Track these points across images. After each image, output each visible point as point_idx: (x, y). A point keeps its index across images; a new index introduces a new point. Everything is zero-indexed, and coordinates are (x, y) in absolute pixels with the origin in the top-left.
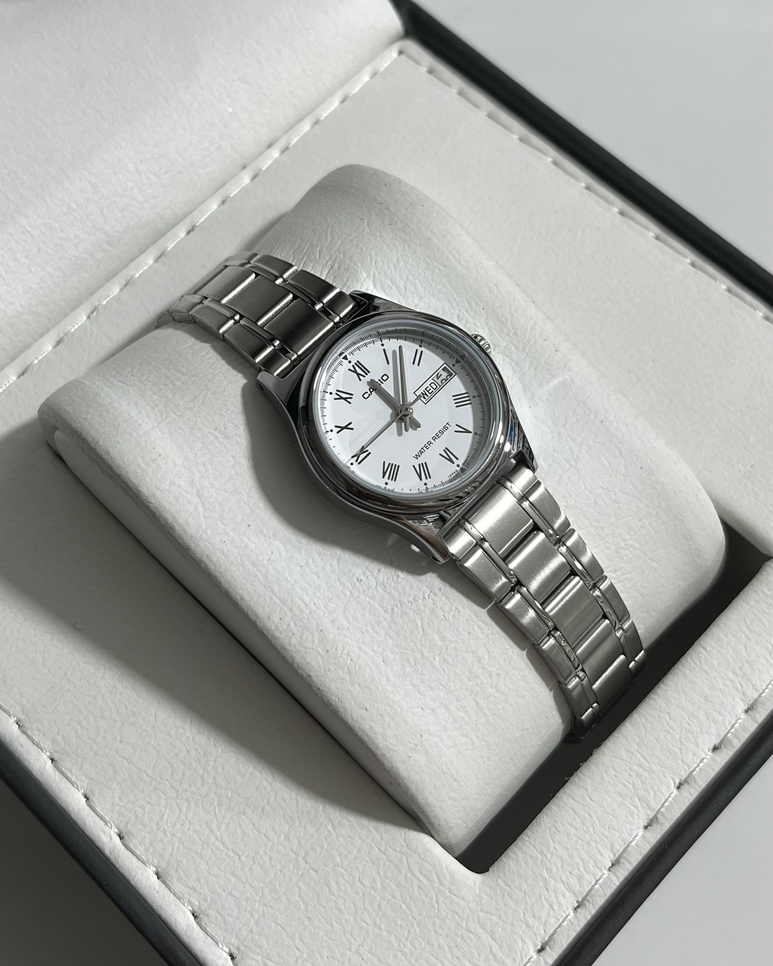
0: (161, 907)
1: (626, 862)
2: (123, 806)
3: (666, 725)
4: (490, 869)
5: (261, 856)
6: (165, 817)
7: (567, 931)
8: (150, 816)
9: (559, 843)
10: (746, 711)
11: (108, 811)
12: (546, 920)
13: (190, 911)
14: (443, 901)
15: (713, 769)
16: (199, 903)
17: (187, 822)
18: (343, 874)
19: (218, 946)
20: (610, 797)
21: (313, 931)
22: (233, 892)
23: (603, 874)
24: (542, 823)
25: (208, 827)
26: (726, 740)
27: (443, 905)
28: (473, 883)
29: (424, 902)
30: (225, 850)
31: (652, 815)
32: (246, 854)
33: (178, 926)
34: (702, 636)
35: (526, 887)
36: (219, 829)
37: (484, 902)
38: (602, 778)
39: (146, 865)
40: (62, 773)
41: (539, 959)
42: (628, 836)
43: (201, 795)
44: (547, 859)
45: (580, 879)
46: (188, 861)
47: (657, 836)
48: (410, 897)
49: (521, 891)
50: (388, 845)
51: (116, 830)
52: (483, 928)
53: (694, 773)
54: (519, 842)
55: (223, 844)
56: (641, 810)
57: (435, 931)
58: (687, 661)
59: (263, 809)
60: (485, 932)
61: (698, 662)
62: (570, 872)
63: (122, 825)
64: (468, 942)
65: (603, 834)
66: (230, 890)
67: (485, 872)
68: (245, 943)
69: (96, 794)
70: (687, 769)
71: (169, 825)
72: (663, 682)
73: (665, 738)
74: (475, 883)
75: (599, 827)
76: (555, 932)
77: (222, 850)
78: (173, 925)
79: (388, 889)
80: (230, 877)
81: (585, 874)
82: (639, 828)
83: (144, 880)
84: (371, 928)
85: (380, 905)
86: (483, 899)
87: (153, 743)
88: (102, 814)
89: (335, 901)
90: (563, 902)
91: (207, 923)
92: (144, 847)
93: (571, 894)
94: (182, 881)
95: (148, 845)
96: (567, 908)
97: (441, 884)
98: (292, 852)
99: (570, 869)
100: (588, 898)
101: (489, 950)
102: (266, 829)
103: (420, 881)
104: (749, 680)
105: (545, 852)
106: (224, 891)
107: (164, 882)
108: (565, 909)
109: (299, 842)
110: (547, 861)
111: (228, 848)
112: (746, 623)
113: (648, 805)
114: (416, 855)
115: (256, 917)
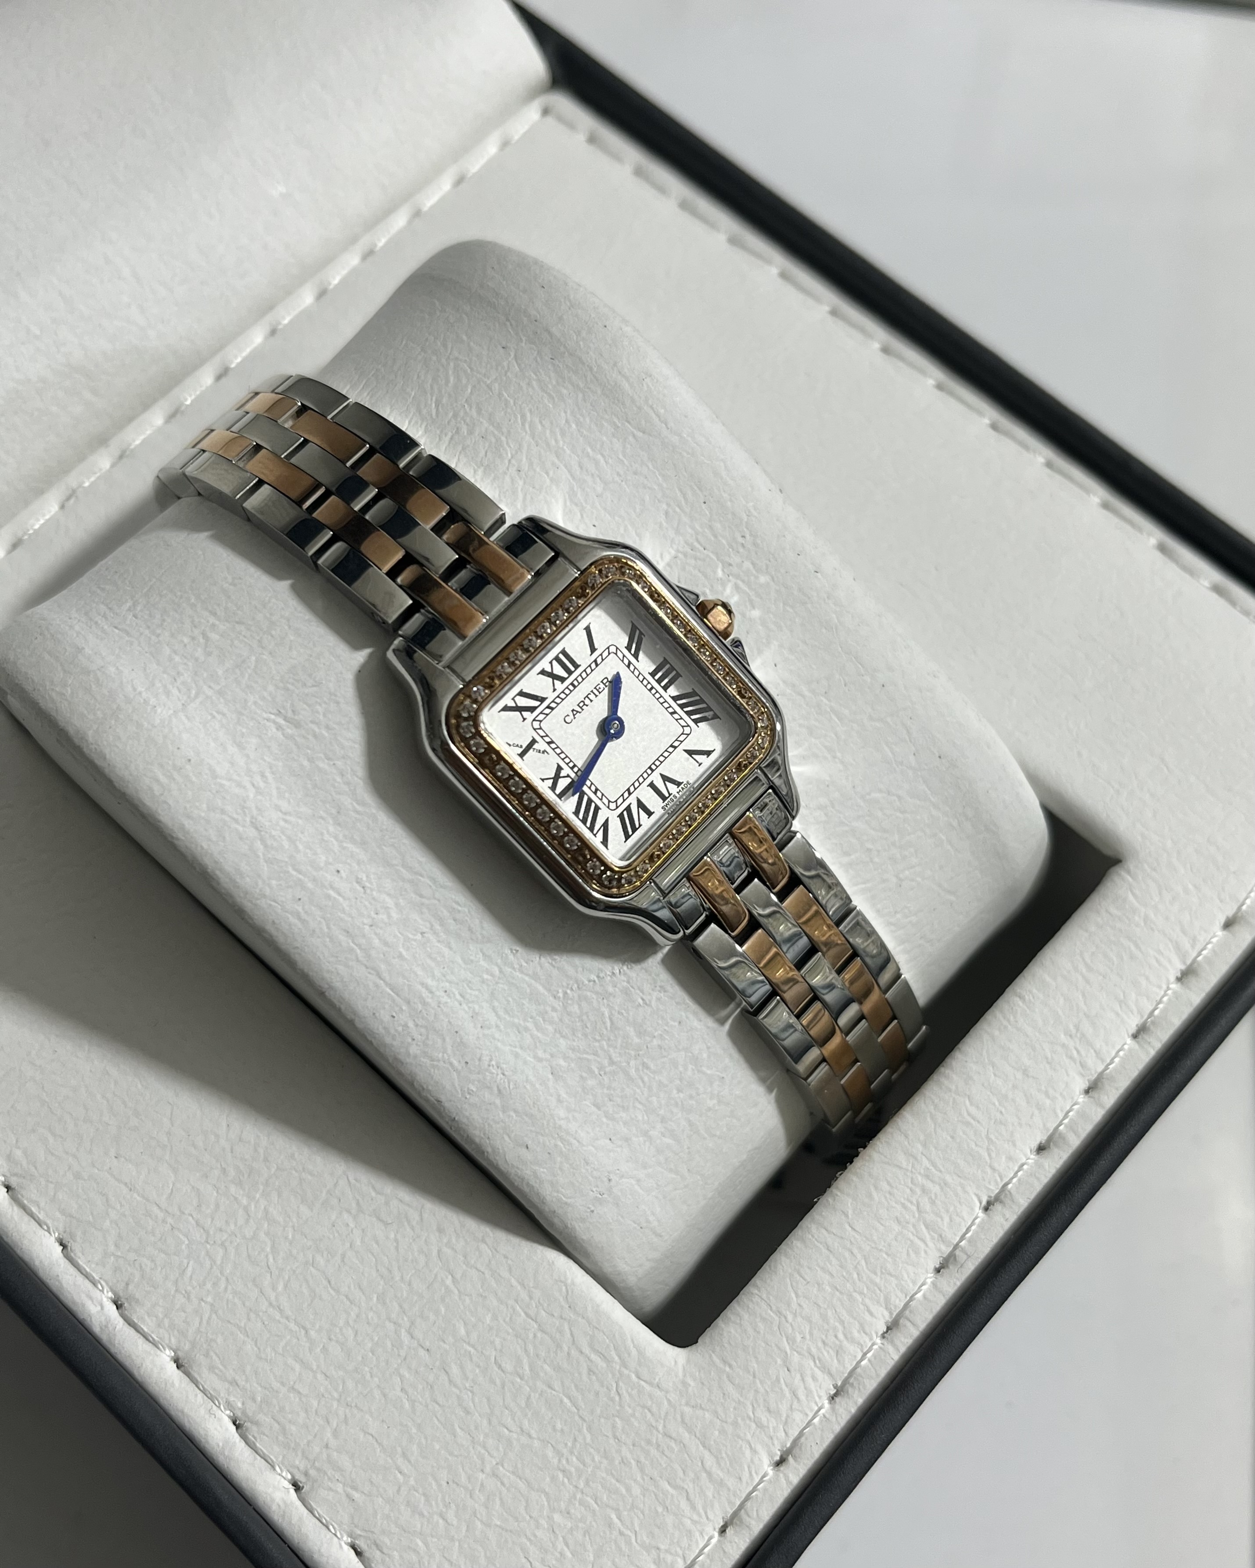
0: (183, 1412)
1: (908, 1324)
2: (120, 1257)
3: (965, 1114)
4: (699, 1340)
5: (341, 1329)
6: (189, 1272)
7: (820, 1432)
8: (164, 1270)
9: (804, 1297)
10: (1087, 1092)
11: (97, 1264)
12: (788, 1416)
13: (229, 1417)
14: (627, 1391)
15: (1038, 1179)
16: (243, 1404)
17: (223, 1279)
18: (470, 1352)
19: (275, 1470)
20: (882, 1224)
21: (423, 1441)
22: (296, 1387)
23: (873, 1344)
24: (779, 1267)
25: (256, 1286)
26: (1057, 1135)
27: (627, 1398)
28: (673, 1363)
29: (597, 1394)
30: (284, 1321)
31: (946, 1250)
32: (317, 1326)
33: (210, 1442)
34: (1017, 980)
35: (756, 1366)
36: (274, 1288)
37: (690, 1389)
38: (870, 1196)
39: (158, 1348)
40: (24, 1208)
41: (778, 1476)
42: (911, 1285)
43: (244, 1237)
44: (787, 1321)
45: (839, 1351)
46: (225, 1341)
47: (955, 1284)
48: (576, 1386)
49: (749, 1372)
50: (541, 1307)
51: (110, 1295)
52: (690, 1430)
53: (1010, 1186)
54: (743, 1297)
55: (281, 1311)
56: (931, 1244)
57: (615, 1437)
58: (996, 1017)
59: (343, 1256)
60: (693, 1437)
61: (1012, 1018)
62: (824, 1342)
63: (120, 1287)
64: (667, 1452)
65: (872, 1281)
66: (292, 1383)
67: (691, 1345)
68: (317, 1464)
69: (78, 1239)
70: (999, 1180)
71: (195, 1284)
72: (960, 1049)
73: (964, 1133)
74: (676, 1362)
75: (868, 1272)
76: (801, 1434)
77: (279, 1322)
78: (203, 1440)
79: (542, 1374)
80: (290, 1361)
81: (845, 1343)
82: (927, 1272)
83: (155, 1371)
84: (515, 1436)
85: (529, 1398)
86: (690, 1385)
87: (167, 1157)
88: (88, 1270)
89: (459, 1397)
90: (813, 1389)
91: (256, 1435)
92: (154, 1319)
93: (826, 1377)
94: (217, 1371)
95: (161, 1316)
96: (820, 1397)
97: (624, 1364)
98: (390, 1321)
99: (824, 1337)
100: (852, 1380)
101: (700, 1464)
102: (349, 1287)
103: (591, 1361)
104: (1090, 1044)
105: (784, 1312)
106: (283, 1384)
107: (188, 1374)
108: (817, 1399)
109: (401, 1307)
110: (788, 1325)
111: (287, 1318)
112: (1084, 960)
113: (941, 1236)
114: (584, 1321)
115: (335, 1425)
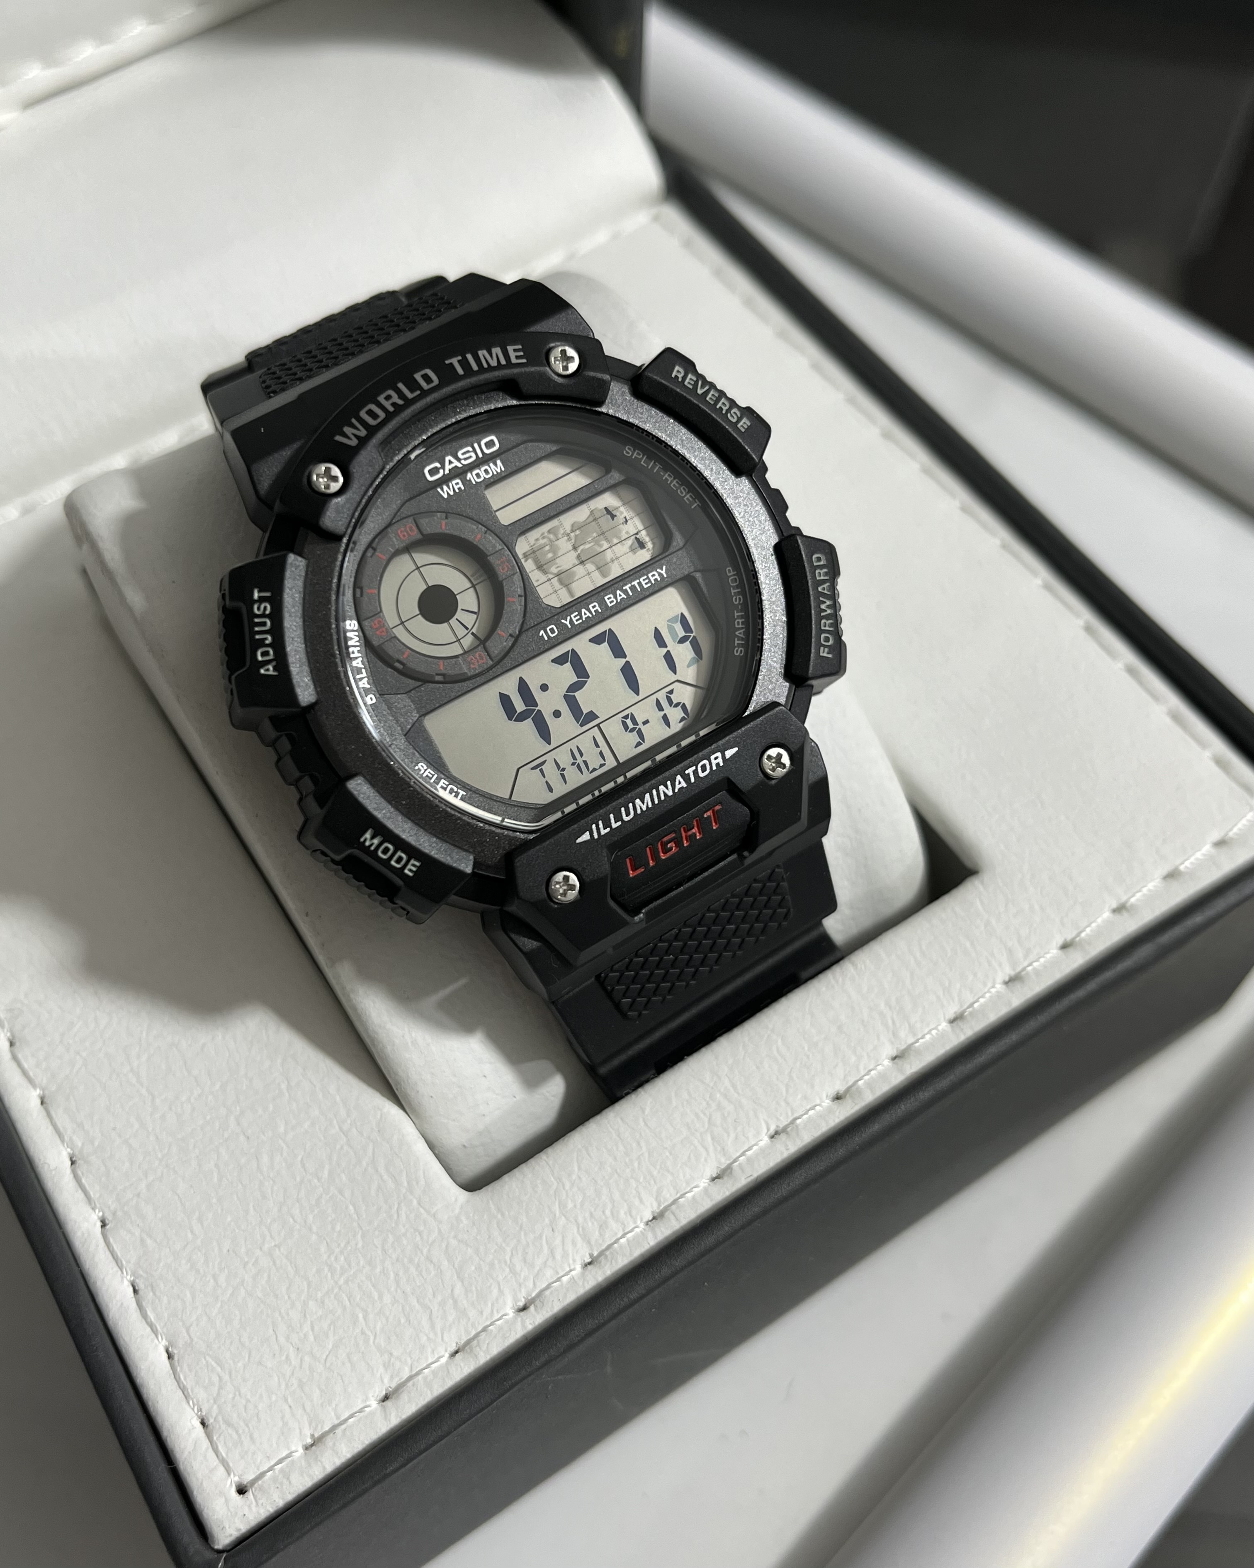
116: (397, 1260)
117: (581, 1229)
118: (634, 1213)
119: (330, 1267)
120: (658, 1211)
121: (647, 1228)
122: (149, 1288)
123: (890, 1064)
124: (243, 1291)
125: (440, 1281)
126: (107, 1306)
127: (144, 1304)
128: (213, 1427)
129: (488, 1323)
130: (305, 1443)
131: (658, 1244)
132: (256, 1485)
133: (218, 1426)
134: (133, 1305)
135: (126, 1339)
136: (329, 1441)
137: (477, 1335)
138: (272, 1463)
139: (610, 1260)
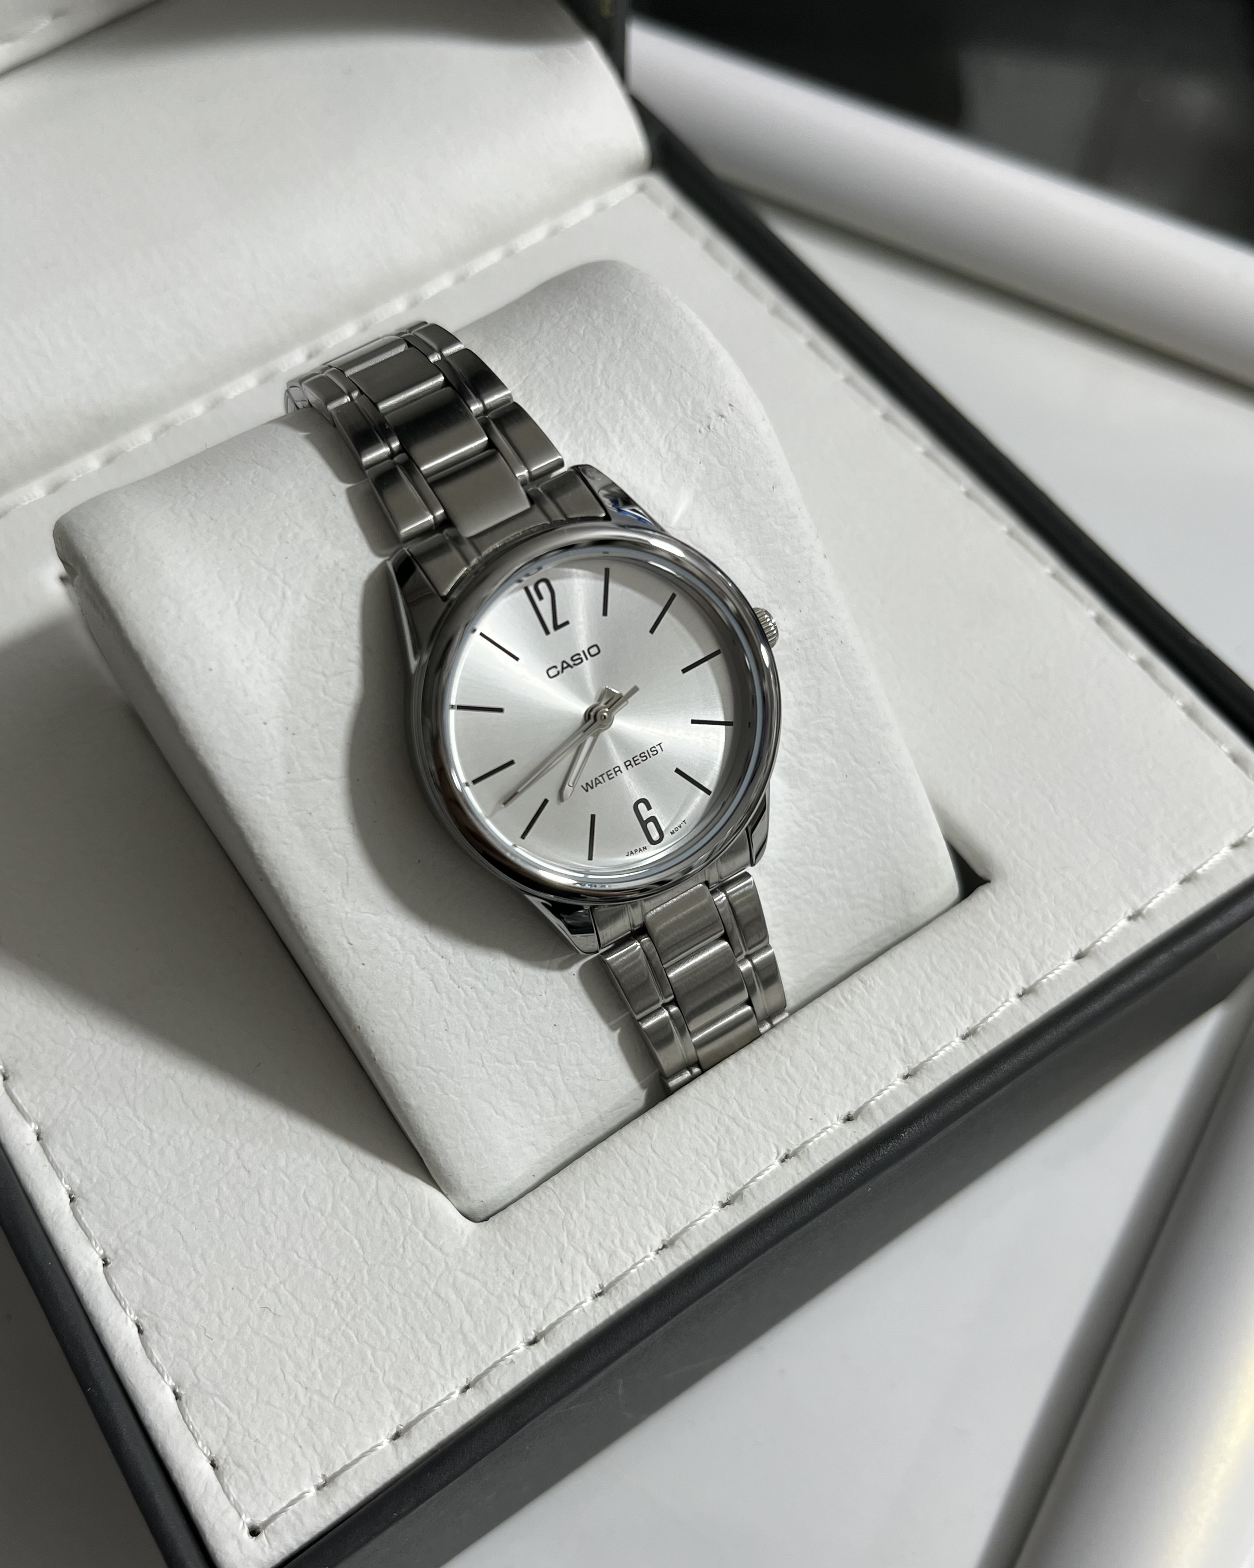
116: (405, 1295)
117: (590, 1260)
118: (643, 1241)
119: (336, 1303)
120: (668, 1239)
121: (657, 1257)
122: (154, 1328)
123: (902, 1083)
124: (249, 1330)
125: (448, 1315)
126: (111, 1346)
127: (149, 1344)
128: (224, 1469)
129: (498, 1358)
130: (316, 1483)
131: (668, 1276)
132: (269, 1527)
133: (228, 1467)
134: (140, 1344)
135: (132, 1381)
136: (340, 1480)
137: (487, 1372)
138: (284, 1505)
139: (620, 1291)
